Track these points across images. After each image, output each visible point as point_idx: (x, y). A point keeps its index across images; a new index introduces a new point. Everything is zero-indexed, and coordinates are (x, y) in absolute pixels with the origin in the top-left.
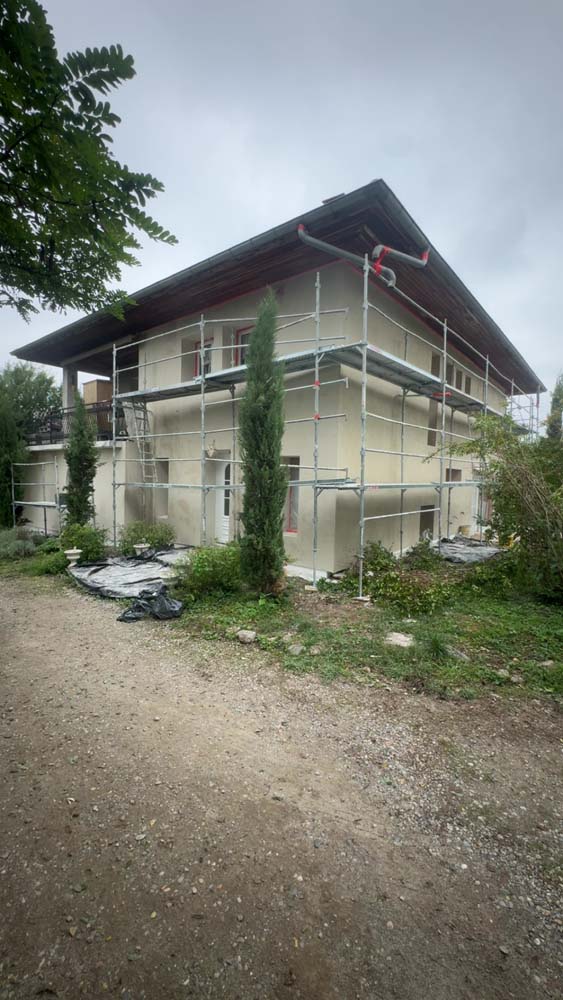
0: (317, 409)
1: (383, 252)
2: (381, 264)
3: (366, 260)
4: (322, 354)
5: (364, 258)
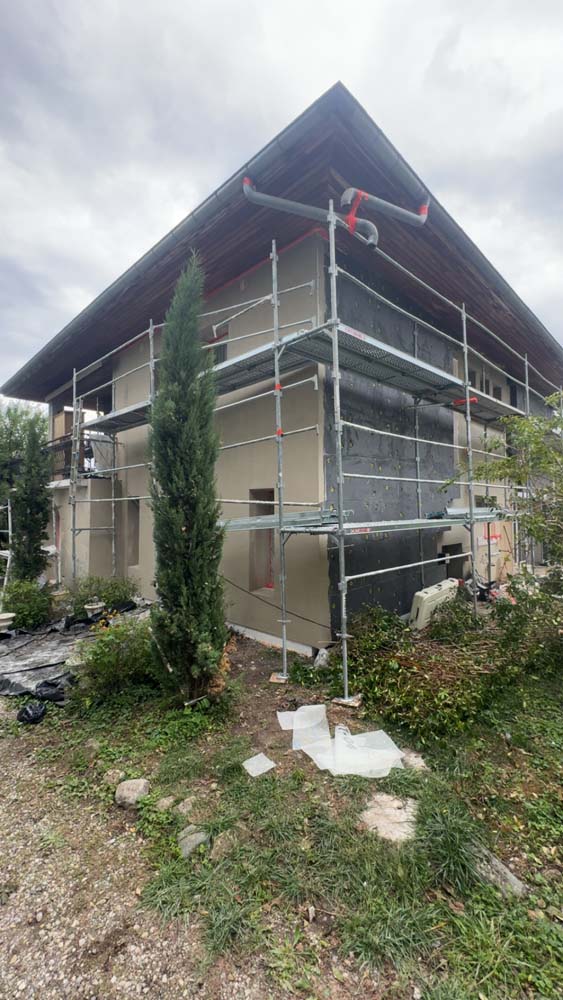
0: (279, 423)
1: (356, 197)
2: (356, 216)
3: (331, 207)
4: (281, 346)
5: (328, 209)
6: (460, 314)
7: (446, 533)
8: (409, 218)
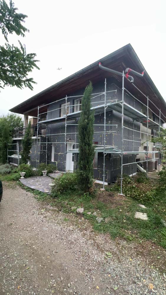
1: (129, 70)
2: (128, 75)
3: (123, 73)
4: (107, 106)
5: (122, 73)
6: (147, 99)
7: (138, 156)
8: (138, 75)
